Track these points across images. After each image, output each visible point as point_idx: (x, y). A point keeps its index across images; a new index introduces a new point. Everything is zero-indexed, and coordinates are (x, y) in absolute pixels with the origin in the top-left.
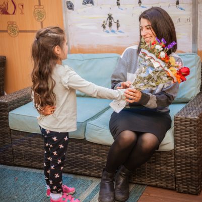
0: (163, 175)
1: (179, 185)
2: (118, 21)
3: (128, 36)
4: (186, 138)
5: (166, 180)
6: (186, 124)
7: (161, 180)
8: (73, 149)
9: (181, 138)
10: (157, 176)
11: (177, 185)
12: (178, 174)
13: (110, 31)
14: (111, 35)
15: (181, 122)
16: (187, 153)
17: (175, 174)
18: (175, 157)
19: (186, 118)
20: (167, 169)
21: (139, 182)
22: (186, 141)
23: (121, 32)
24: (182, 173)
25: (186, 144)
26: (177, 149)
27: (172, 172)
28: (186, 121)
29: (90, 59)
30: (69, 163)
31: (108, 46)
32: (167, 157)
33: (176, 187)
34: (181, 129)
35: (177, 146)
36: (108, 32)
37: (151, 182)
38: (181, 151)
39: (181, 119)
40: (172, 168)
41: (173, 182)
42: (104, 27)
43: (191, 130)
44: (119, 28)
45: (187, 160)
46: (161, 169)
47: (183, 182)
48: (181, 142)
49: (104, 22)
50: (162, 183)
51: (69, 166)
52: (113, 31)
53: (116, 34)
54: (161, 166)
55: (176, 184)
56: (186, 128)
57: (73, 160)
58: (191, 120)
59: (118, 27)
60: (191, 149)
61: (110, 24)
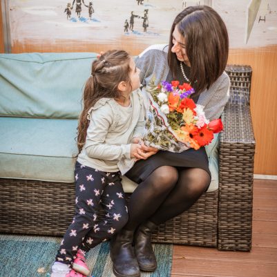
0: (199, 227)
1: (222, 240)
2: (91, 4)
3: (106, 27)
4: (237, 171)
5: (204, 234)
6: (238, 152)
7: (197, 235)
8: (55, 199)
9: (230, 173)
10: (191, 229)
11: (220, 241)
12: (222, 225)
13: (78, 19)
14: (80, 24)
15: (231, 149)
16: (236, 194)
17: (217, 224)
18: (219, 201)
19: (238, 143)
20: (205, 218)
21: (162, 241)
22: (237, 176)
23: (96, 21)
24: (229, 222)
25: (237, 180)
26: (223, 189)
27: (214, 221)
28: (238, 148)
29: (55, 61)
30: (48, 221)
31: (74, 41)
32: (206, 200)
33: (218, 243)
34: (230, 159)
35: (223, 184)
36: (75, 21)
37: (181, 239)
38: (229, 192)
39: (231, 145)
40: (214, 217)
41: (213, 236)
42: (69, 13)
43: (244, 160)
44: (93, 14)
45: (236, 203)
46: (197, 219)
47: (229, 235)
48: (230, 178)
49: (69, 5)
50: (197, 240)
51: (48, 225)
52: (82, 19)
53: (88, 23)
54: (198, 215)
55: (218, 239)
56: (238, 157)
57: (56, 216)
58: (246, 145)
59: (90, 13)
60: (243, 188)
61: (78, 9)
